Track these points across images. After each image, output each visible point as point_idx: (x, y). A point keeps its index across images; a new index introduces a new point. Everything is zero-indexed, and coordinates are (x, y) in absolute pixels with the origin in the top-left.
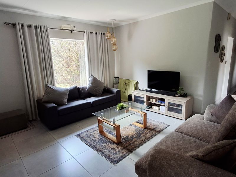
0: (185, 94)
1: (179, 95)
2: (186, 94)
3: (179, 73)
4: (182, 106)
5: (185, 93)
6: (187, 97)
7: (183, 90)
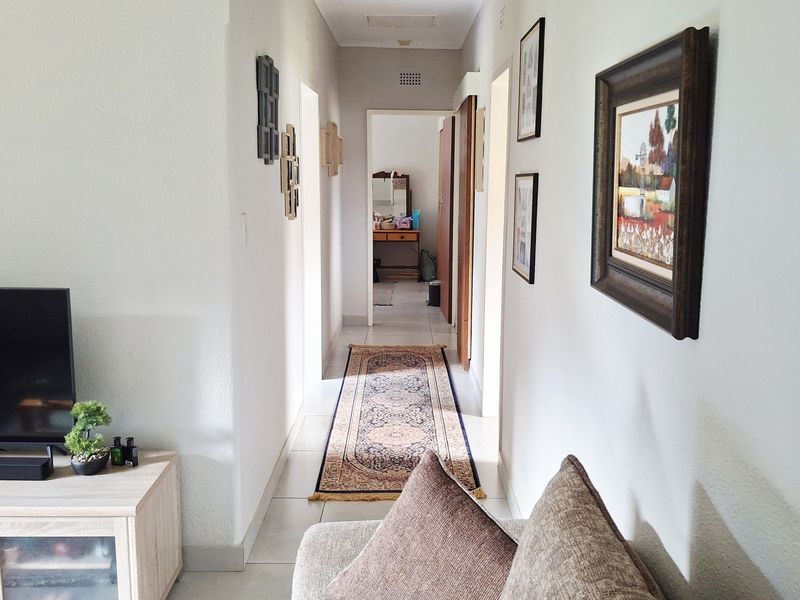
0: (124, 443)
1: (78, 460)
2: (130, 440)
3: (60, 298)
4: (110, 542)
5: (117, 440)
6: (135, 465)
7: (107, 420)
